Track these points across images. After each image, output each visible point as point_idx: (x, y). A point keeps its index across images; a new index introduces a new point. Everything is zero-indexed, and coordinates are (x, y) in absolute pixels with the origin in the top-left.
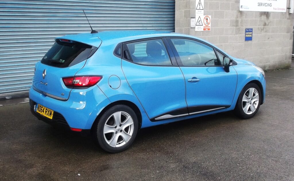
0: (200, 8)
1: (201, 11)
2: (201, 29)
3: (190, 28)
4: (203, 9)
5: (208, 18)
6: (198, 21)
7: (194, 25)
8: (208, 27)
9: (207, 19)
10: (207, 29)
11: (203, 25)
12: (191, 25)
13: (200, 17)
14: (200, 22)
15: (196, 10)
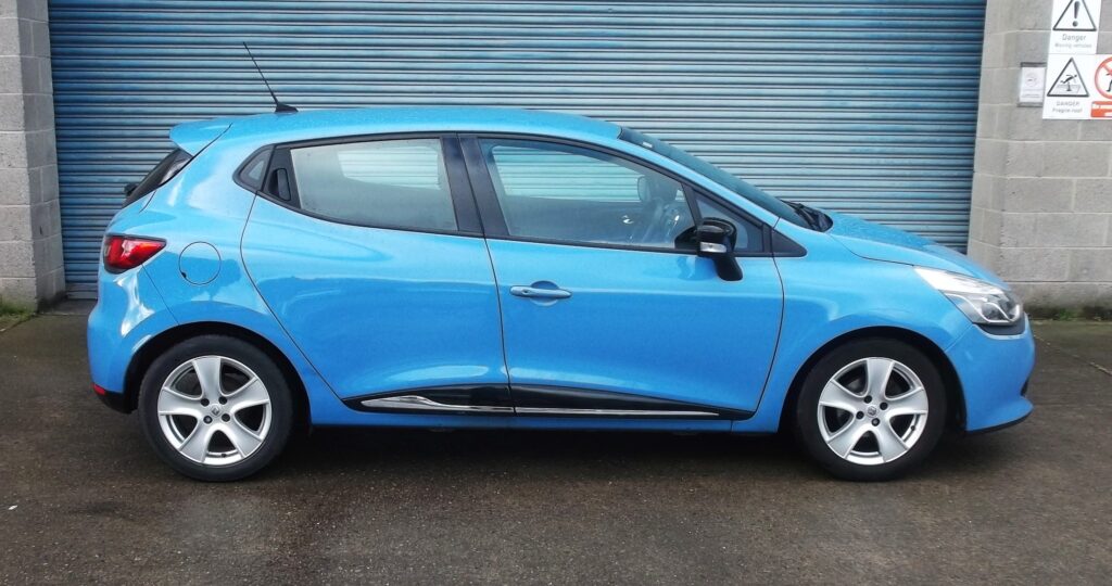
1: (1081, 38)
2: (1079, 111)
3: (1014, 105)
4: (1094, 30)
6: (1064, 78)
7: (1037, 96)
11: (1087, 96)
12: (1022, 93)
13: (1071, 60)
14: (1071, 82)
15: (1053, 32)
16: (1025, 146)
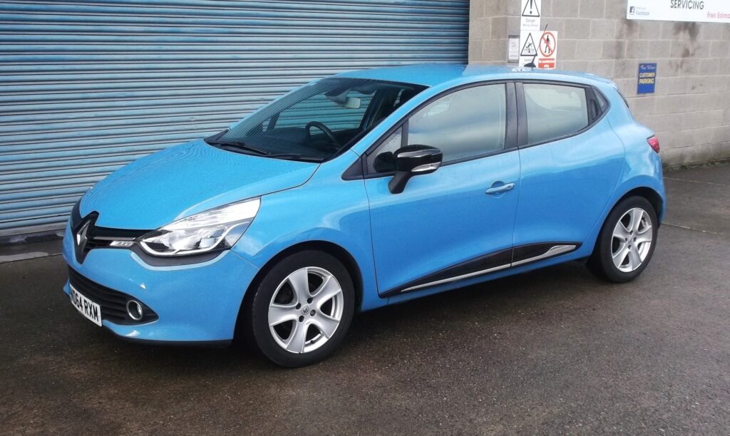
0: (531, 12)
1: (533, 21)
3: (506, 61)
4: (539, 16)
5: (550, 37)
6: (527, 45)
7: (515, 56)
8: (549, 59)
9: (548, 40)
10: (548, 64)
12: (510, 54)
13: (530, 34)
14: (530, 47)
15: (522, 17)
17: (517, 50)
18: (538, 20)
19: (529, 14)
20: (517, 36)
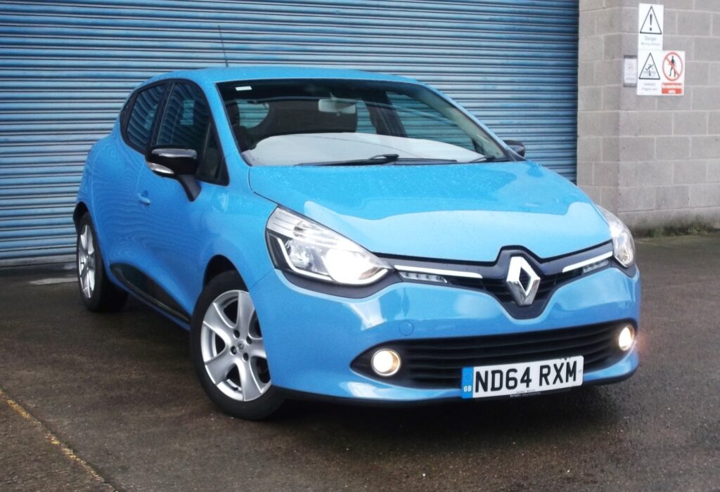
0: (651, 29)
1: (654, 39)
2: (655, 89)
3: (622, 85)
4: (660, 34)
5: (676, 59)
6: (647, 66)
7: (632, 79)
8: (675, 84)
9: (673, 61)
10: (674, 89)
11: (659, 79)
12: (626, 77)
13: (650, 54)
14: (651, 69)
15: (640, 34)
16: (628, 114)
17: (635, 72)
18: (660, 39)
19: (649, 31)
20: (634, 56)
